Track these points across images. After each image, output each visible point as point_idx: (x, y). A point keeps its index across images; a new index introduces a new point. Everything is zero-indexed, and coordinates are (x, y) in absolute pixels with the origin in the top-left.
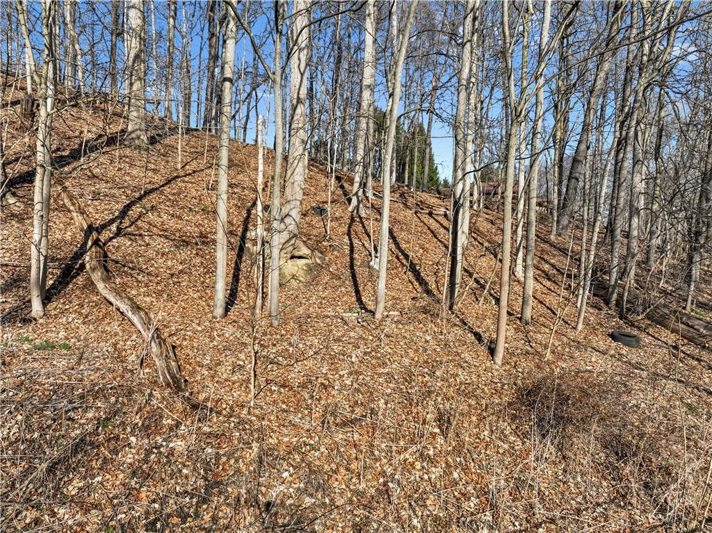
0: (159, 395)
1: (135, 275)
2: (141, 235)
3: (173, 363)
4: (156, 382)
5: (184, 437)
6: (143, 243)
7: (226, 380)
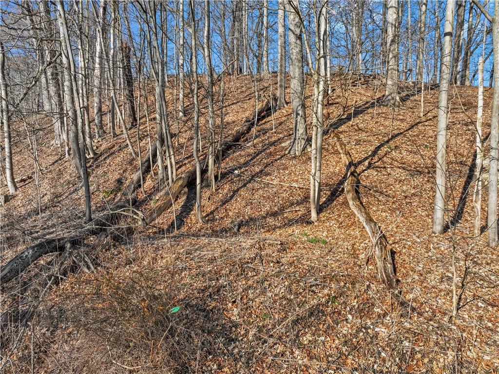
0: (375, 288)
1: (377, 196)
2: (385, 168)
3: (389, 265)
4: (375, 277)
5: (387, 327)
6: (386, 173)
7: (433, 287)
